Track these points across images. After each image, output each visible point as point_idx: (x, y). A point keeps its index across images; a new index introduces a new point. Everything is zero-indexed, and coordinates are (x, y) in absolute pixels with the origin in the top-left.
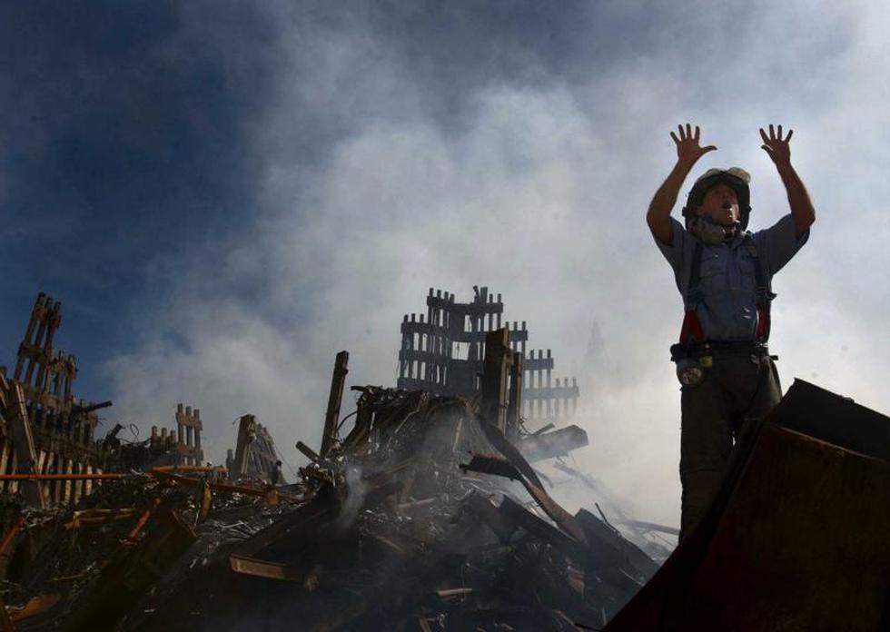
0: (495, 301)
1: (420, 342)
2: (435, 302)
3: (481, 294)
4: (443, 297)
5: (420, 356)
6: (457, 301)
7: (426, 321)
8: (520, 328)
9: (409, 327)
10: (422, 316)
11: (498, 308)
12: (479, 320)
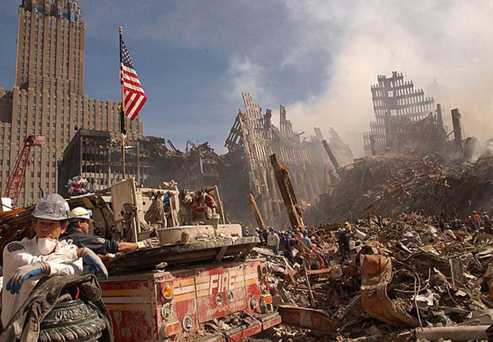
0: (400, 75)
1: (378, 94)
2: (380, 80)
3: (395, 73)
4: (382, 77)
5: (379, 98)
6: (387, 78)
7: (378, 86)
8: (410, 83)
9: (373, 90)
10: (377, 85)
11: (402, 77)
12: (396, 82)
